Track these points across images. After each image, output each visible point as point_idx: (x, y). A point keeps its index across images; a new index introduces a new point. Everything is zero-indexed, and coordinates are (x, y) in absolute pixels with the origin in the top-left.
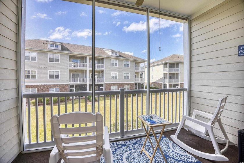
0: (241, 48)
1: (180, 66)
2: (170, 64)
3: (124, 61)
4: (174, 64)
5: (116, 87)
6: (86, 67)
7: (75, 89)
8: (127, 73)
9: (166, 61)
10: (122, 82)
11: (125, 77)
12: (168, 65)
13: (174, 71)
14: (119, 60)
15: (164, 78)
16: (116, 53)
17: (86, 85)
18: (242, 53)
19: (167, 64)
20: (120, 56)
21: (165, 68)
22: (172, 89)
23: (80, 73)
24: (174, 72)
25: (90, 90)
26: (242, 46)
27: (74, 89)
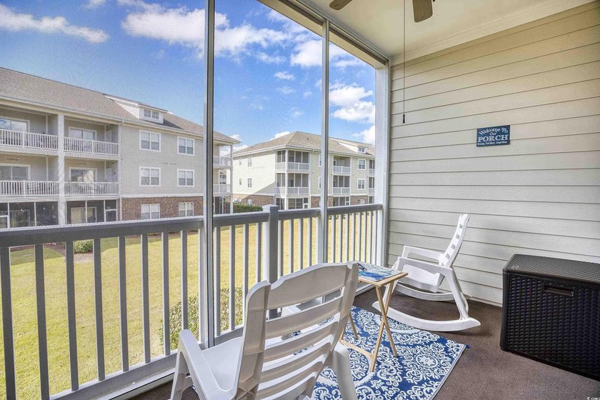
0: (482, 133)
1: (311, 157)
2: (291, 153)
3: (178, 137)
4: (299, 154)
5: (156, 208)
6: (55, 146)
7: (11, 218)
8: (186, 170)
9: (282, 146)
10: (173, 195)
11: (182, 181)
12: (286, 154)
13: (298, 169)
14: (165, 133)
15: (278, 185)
16: (156, 113)
17: (55, 204)
18: (482, 141)
19: (284, 152)
20: (166, 123)
21: (279, 161)
22: (296, 210)
23: (29, 166)
24: (299, 171)
25: (69, 220)
26: (483, 129)
27: (8, 216)
